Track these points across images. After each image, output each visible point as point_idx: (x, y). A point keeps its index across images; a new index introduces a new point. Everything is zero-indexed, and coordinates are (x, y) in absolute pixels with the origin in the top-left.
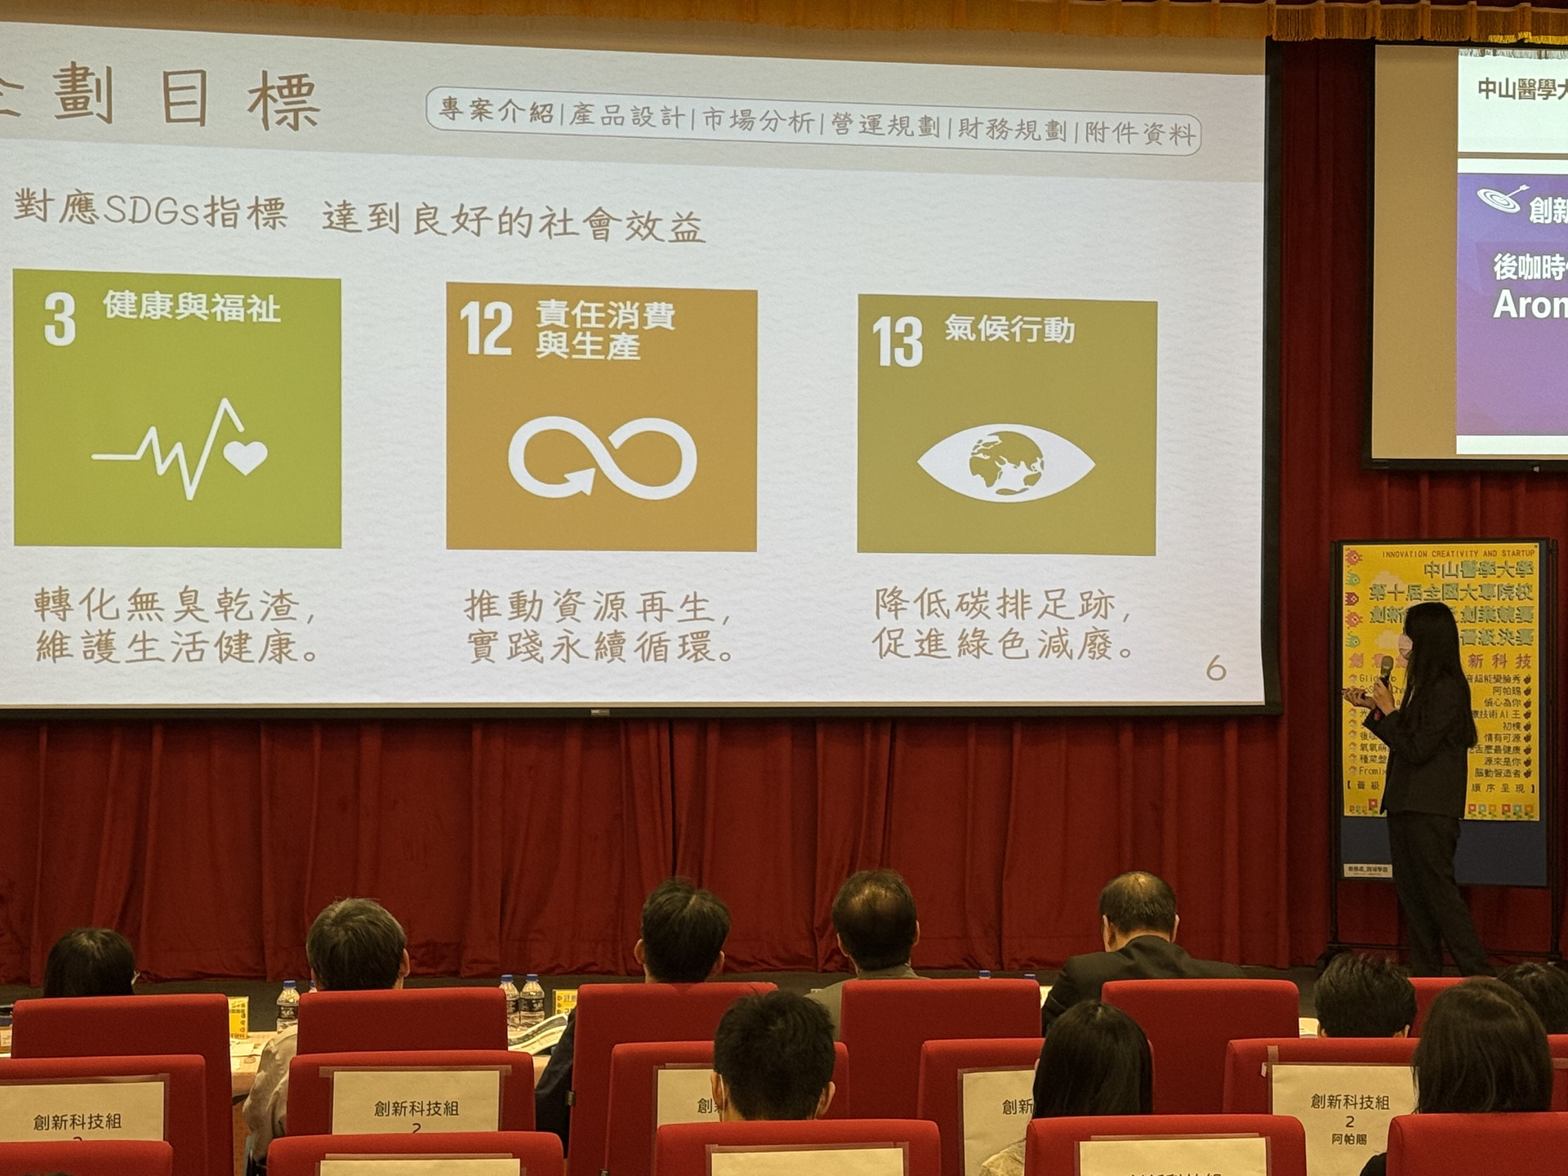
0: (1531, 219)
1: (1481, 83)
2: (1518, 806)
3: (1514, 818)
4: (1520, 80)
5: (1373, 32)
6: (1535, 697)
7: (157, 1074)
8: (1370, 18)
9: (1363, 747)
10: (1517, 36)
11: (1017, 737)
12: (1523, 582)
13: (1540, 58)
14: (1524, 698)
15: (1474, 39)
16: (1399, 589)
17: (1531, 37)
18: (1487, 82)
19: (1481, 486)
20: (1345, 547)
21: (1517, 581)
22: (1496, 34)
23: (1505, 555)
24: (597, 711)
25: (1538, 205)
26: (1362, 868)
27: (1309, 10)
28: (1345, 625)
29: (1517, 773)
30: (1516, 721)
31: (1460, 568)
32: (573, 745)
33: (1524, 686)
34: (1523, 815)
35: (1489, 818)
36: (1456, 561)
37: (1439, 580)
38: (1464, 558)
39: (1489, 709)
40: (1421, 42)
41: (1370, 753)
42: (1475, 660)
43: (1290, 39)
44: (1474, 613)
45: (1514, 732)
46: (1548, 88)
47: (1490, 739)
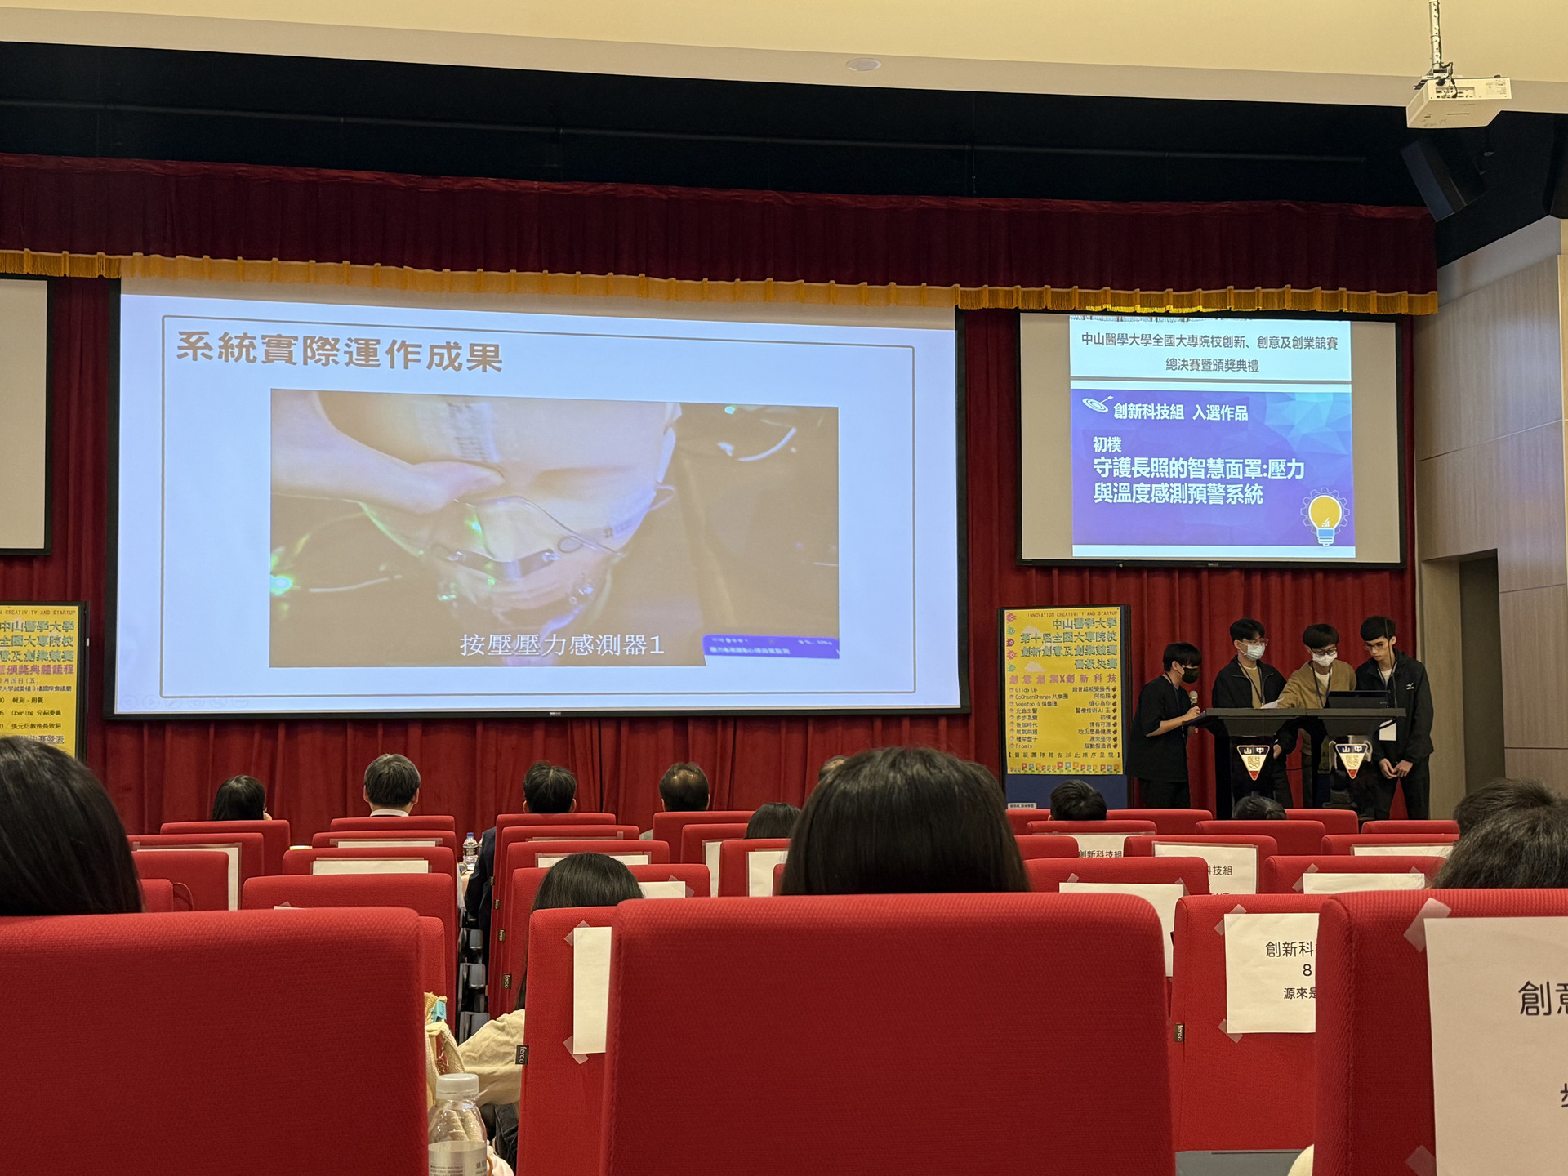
0: (1115, 416)
1: (1083, 336)
2: (1111, 766)
3: (1107, 773)
4: (1106, 334)
5: (1017, 305)
6: (1119, 700)
8: (1015, 297)
9: (1018, 732)
10: (1102, 308)
11: (810, 729)
12: (1111, 630)
13: (1118, 321)
14: (1112, 700)
15: (1077, 309)
16: (1038, 636)
17: (1111, 308)
18: (1087, 336)
19: (1090, 576)
20: (1006, 611)
21: (1107, 630)
22: (1089, 306)
23: (1100, 615)
24: (553, 714)
25: (1119, 408)
26: (1018, 806)
27: (979, 292)
28: (1006, 658)
29: (1109, 746)
30: (1108, 714)
31: (1074, 623)
32: (539, 734)
33: (1112, 694)
34: (1113, 771)
35: (1093, 773)
36: (1071, 618)
37: (1061, 631)
38: (1076, 617)
39: (1092, 707)
40: (1046, 311)
41: (1022, 735)
42: (1083, 678)
43: (969, 308)
44: (1082, 650)
45: (1107, 721)
46: (1123, 339)
47: (1093, 725)
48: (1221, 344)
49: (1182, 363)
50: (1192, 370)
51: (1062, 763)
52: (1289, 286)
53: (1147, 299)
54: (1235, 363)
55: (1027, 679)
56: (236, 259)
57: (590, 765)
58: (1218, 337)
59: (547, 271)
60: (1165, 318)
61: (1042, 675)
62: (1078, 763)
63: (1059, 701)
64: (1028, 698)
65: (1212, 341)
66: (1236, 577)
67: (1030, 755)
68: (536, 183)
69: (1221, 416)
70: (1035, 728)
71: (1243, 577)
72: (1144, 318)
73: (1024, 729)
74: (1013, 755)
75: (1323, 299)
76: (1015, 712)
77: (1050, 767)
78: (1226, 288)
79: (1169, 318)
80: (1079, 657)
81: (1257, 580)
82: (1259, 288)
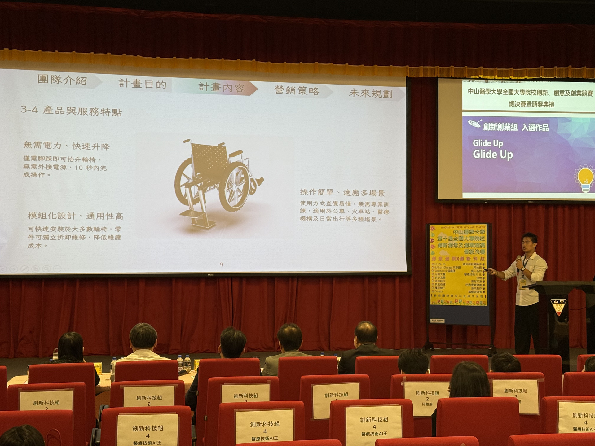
0: (484, 129)
1: (469, 90)
2: (482, 302)
3: (480, 305)
4: (480, 89)
5: (437, 75)
7: (71, 388)
8: (436, 71)
9: (436, 284)
10: (479, 77)
11: (334, 281)
12: (482, 235)
13: (486, 82)
14: (482, 270)
15: (467, 77)
16: (446, 238)
17: (483, 77)
18: (471, 89)
19: (469, 207)
20: (430, 225)
21: (480, 235)
22: (473, 75)
23: (477, 228)
24: (210, 275)
25: (486, 125)
27: (418, 69)
28: (430, 248)
29: (481, 292)
30: (480, 276)
31: (464, 232)
32: (202, 284)
33: (482, 266)
34: (482, 304)
35: (473, 305)
36: (463, 229)
37: (458, 235)
38: (465, 229)
39: (472, 273)
40: (451, 78)
41: (438, 286)
42: (468, 259)
43: (413, 77)
44: (468, 245)
45: (480, 280)
46: (488, 91)
47: (473, 282)
48: (536, 94)
49: (517, 103)
50: (522, 106)
51: (457, 300)
52: (571, 66)
53: (500, 73)
54: (543, 103)
55: (440, 259)
56: (54, 51)
57: (227, 300)
58: (535, 90)
59: (207, 58)
60: (509, 81)
61: (448, 257)
62: (465, 300)
63: (455, 269)
64: (441, 268)
65: (532, 92)
66: (541, 209)
67: (442, 295)
68: (202, 14)
69: (536, 129)
70: (445, 283)
71: (544, 209)
72: (499, 81)
73: (439, 283)
74: (433, 295)
75: (587, 72)
76: (434, 274)
77: (452, 302)
78: (539, 67)
79: (511, 81)
80: (466, 249)
81: (552, 210)
82: (556, 67)
